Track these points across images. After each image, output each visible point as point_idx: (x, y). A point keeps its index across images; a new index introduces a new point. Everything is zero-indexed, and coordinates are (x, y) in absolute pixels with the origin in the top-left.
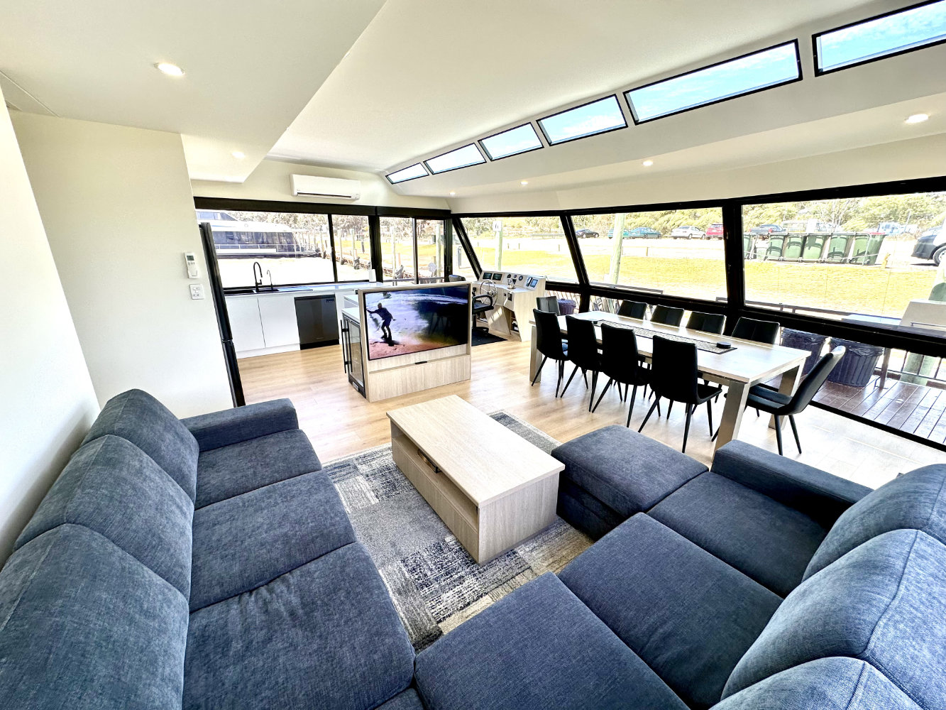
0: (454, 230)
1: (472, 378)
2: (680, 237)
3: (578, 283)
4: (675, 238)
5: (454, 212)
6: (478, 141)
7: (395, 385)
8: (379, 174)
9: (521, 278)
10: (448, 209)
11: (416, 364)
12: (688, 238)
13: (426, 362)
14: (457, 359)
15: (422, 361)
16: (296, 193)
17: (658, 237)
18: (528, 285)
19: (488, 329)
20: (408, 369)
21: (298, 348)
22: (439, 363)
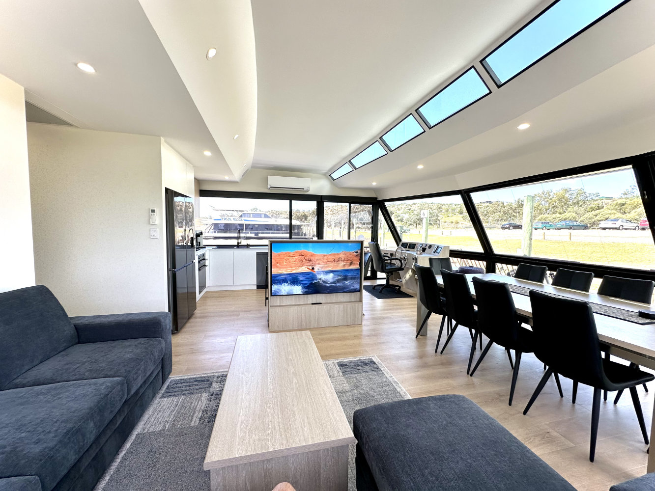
0: (380, 211)
1: (363, 324)
2: (610, 228)
3: (482, 251)
4: (604, 229)
5: (380, 198)
6: (380, 138)
7: (292, 319)
8: (325, 174)
9: (430, 247)
10: (375, 197)
11: (313, 304)
12: (618, 229)
13: (321, 303)
14: (349, 305)
15: (318, 302)
16: (269, 187)
17: (585, 229)
18: (435, 252)
19: (400, 287)
20: (303, 307)
21: (255, 287)
22: (332, 306)
